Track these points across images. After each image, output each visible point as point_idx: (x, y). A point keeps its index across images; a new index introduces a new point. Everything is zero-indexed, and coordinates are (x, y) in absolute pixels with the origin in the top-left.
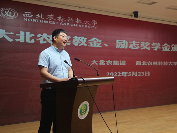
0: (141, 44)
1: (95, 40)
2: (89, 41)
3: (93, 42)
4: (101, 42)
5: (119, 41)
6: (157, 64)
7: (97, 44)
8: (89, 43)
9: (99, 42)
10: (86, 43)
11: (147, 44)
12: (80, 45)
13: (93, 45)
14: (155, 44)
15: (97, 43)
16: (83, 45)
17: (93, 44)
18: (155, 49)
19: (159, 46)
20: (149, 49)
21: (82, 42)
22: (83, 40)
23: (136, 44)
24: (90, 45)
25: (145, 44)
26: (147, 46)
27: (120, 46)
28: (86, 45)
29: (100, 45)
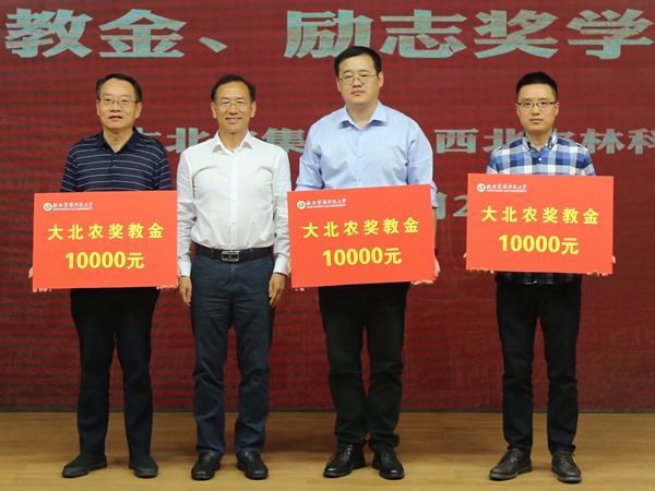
0: (481, 23)
1: (144, 21)
2: (103, 27)
3: (130, 32)
4: (180, 32)
5: (304, 20)
6: (620, 146)
7: (154, 44)
8: (103, 37)
9: (167, 32)
10: (84, 41)
11: (532, 21)
12: (47, 54)
13: (128, 48)
14: (603, 19)
15: (155, 38)
16: (68, 55)
17: (130, 43)
18: (600, 48)
19: (634, 32)
20: (548, 53)
21: (59, 35)
22: (68, 26)
23: (435, 25)
24: (113, 50)
25: (515, 21)
26: (529, 36)
27: (316, 47)
28: (83, 52)
29: (172, 44)
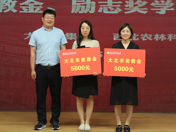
0: (126, 4)
1: (32, 3)
2: (21, 4)
3: (28, 6)
4: (42, 6)
5: (77, 2)
6: (165, 39)
7: (35, 9)
8: (21, 7)
9: (38, 5)
10: (15, 8)
11: (141, 3)
12: (5, 11)
13: (28, 10)
14: (161, 3)
15: (35, 7)
16: (11, 11)
17: (28, 9)
18: (160, 11)
19: (169, 7)
20: (145, 12)
21: (8, 6)
22: (11, 4)
23: (113, 4)
24: (23, 10)
25: (136, 3)
26: (140, 8)
27: (80, 10)
28: (15, 11)
29: (40, 9)
